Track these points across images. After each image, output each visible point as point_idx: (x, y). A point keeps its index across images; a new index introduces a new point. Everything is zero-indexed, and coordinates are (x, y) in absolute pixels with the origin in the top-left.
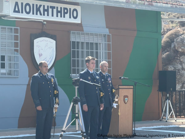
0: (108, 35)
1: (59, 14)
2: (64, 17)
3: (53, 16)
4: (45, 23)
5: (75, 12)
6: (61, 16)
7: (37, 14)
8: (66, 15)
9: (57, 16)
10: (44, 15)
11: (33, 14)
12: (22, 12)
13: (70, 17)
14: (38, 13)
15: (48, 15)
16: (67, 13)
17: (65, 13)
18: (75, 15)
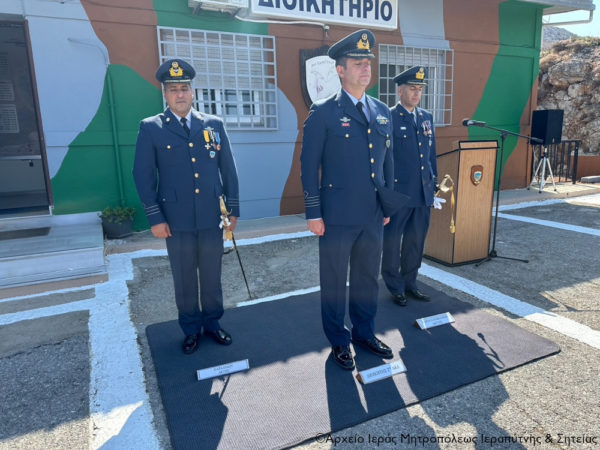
0: (448, 52)
1: (355, 11)
2: (365, 16)
3: (342, 13)
4: (327, 27)
5: (386, 8)
6: (359, 16)
7: (309, 10)
8: (368, 13)
9: (351, 15)
10: (324, 12)
11: (302, 9)
12: (278, 6)
13: (377, 18)
14: (312, 7)
15: (332, 12)
16: (370, 9)
17: (366, 9)
18: (386, 14)
